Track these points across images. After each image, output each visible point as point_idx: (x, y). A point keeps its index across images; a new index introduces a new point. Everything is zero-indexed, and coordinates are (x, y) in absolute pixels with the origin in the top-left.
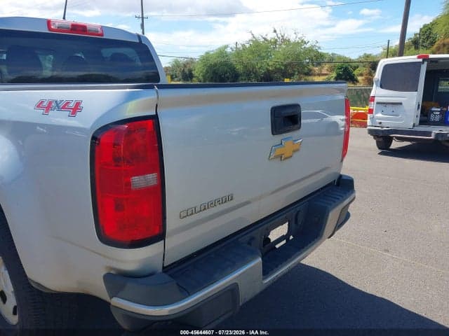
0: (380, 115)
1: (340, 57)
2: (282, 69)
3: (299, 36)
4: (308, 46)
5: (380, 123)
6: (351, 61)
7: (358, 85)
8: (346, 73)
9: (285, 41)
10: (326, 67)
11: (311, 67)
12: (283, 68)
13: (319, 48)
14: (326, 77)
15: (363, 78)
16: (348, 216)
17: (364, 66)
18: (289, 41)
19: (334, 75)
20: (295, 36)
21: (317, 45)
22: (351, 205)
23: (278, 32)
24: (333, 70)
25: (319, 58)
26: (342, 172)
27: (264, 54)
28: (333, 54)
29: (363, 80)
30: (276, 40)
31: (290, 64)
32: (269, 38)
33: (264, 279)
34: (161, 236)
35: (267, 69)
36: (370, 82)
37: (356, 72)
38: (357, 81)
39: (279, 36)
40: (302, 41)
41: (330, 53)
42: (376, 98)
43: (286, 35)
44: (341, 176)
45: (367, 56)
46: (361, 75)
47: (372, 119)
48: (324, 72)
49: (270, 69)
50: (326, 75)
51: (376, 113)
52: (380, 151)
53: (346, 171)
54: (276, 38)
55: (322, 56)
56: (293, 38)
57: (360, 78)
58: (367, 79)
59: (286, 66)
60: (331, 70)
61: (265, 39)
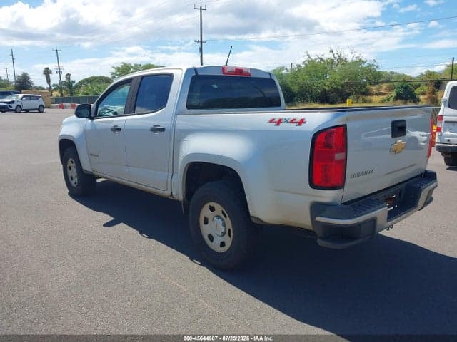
0: (448, 133)
1: (399, 76)
2: (338, 89)
3: (357, 55)
4: (365, 65)
5: (449, 140)
6: (411, 80)
7: (420, 104)
8: (406, 91)
9: (343, 61)
10: (385, 86)
11: (368, 86)
12: (340, 88)
13: (377, 67)
14: (385, 96)
15: (426, 97)
16: (432, 199)
17: (426, 85)
18: (346, 60)
19: (394, 94)
20: (352, 56)
21: (375, 64)
22: (435, 190)
23: (335, 52)
24: (393, 89)
25: (376, 78)
26: (427, 169)
27: (320, 74)
28: (391, 72)
29: (425, 99)
30: (333, 60)
31: (347, 84)
32: (325, 58)
33: (388, 222)
34: (342, 186)
35: (324, 89)
36: (435, 101)
37: (417, 91)
38: (419, 100)
39: (336, 56)
40: (360, 60)
41: (389, 71)
42: (444, 117)
43: (343, 55)
44: (426, 171)
45: (430, 74)
46: (423, 94)
47: (440, 137)
48: (383, 91)
49: (327, 89)
50: (384, 94)
51: (445, 131)
52: (448, 167)
53: (429, 168)
54: (333, 58)
55: (380, 75)
56: (350, 57)
57: (421, 97)
58: (429, 97)
59: (343, 86)
60: (391, 89)
61: (321, 59)
